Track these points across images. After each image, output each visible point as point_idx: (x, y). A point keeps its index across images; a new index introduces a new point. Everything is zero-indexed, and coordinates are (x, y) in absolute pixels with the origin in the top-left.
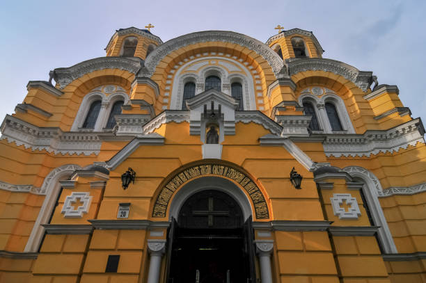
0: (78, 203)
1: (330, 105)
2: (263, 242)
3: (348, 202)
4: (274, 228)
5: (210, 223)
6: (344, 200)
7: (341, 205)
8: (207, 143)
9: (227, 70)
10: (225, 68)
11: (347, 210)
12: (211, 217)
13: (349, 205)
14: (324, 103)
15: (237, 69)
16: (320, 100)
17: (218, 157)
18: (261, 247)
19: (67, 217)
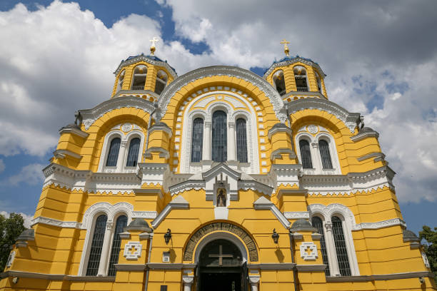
0: (132, 249)
1: (323, 143)
2: (254, 277)
3: (311, 248)
4: (260, 269)
5: (221, 263)
6: (308, 247)
7: (306, 250)
8: (217, 206)
9: (233, 107)
10: (231, 104)
11: (309, 254)
12: (221, 259)
13: (312, 250)
14: (317, 142)
15: (242, 105)
16: (315, 139)
17: (225, 218)
18: (253, 280)
19: (128, 260)
